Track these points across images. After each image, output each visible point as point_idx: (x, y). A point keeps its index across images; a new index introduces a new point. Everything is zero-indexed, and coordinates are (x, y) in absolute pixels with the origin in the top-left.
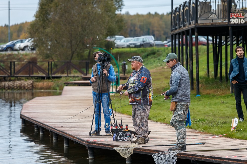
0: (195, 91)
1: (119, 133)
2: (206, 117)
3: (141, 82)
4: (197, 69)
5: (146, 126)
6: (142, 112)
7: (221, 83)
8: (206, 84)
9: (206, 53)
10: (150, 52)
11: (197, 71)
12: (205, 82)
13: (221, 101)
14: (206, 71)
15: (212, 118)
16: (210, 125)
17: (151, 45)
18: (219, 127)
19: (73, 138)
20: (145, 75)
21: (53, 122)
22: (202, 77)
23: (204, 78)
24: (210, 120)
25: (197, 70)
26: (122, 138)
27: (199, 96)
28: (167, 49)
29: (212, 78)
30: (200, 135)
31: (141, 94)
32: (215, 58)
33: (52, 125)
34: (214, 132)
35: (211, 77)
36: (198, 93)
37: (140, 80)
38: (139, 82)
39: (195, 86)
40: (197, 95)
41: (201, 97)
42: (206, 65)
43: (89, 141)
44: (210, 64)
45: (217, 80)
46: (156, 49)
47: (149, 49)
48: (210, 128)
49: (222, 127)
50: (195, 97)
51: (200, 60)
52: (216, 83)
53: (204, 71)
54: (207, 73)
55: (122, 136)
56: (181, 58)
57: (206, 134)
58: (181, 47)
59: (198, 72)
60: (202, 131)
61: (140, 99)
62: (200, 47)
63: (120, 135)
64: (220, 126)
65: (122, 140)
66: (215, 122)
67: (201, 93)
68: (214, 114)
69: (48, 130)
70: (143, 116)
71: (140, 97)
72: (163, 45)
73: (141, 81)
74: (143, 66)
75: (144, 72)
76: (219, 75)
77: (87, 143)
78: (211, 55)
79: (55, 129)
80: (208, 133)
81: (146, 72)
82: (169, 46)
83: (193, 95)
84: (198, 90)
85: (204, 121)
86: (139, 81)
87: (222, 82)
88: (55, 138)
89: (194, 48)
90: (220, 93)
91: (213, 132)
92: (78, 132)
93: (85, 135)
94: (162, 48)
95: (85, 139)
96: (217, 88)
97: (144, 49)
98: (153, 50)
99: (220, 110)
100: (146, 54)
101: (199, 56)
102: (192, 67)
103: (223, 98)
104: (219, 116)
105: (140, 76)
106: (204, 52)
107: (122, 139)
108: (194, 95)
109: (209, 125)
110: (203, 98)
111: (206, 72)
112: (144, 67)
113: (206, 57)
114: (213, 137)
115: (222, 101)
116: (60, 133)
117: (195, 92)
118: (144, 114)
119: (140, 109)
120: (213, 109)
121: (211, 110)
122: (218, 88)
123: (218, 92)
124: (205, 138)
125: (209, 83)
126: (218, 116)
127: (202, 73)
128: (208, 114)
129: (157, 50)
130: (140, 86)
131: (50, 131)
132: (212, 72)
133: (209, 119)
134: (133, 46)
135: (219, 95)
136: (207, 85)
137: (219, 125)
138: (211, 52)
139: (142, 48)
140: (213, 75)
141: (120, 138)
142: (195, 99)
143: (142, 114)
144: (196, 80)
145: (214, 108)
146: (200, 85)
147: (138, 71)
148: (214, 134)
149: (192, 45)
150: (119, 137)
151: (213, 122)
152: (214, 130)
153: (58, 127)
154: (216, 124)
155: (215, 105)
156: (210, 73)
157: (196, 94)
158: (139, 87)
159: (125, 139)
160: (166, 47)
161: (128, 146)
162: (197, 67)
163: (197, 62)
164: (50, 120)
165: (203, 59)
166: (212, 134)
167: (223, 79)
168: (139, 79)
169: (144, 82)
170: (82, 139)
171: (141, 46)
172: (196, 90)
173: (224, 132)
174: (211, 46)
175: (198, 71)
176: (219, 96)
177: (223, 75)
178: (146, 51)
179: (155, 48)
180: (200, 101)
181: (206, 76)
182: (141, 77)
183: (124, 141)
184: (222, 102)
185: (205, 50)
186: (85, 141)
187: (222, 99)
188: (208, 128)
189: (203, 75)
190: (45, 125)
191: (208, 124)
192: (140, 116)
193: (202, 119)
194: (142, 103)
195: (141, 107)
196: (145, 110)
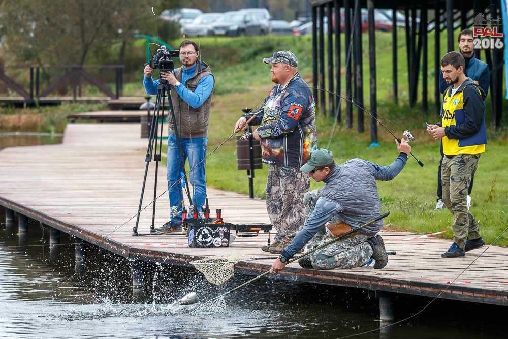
0: (366, 135)
1: (202, 229)
2: (395, 194)
3: (288, 119)
4: (371, 83)
5: (297, 213)
6: (288, 182)
7: (425, 116)
8: (391, 119)
9: (390, 48)
10: (260, 46)
11: (371, 90)
12: (389, 114)
13: (427, 158)
14: (391, 89)
15: (410, 195)
16: (407, 210)
17: (262, 31)
18: (426, 216)
19: (96, 239)
21: (48, 203)
22: (382, 103)
23: (386, 105)
24: (406, 199)
25: (373, 86)
26: (207, 240)
27: (377, 145)
28: (300, 39)
29: (405, 106)
30: (383, 233)
31: (285, 141)
32: (411, 59)
33: (47, 210)
34: (416, 228)
35: (401, 104)
36: (375, 138)
37: (287, 112)
39: (368, 125)
40: (372, 145)
41: (382, 147)
42: (391, 74)
43: (132, 247)
44: (399, 73)
45: (415, 110)
46: (273, 40)
47: (259, 39)
48: (406, 218)
49: (433, 217)
50: (367, 149)
51: (378, 63)
52: (415, 116)
53: (385, 89)
54: (392, 93)
55: (209, 235)
56: (336, 60)
57: (397, 231)
58: (334, 36)
59: (373, 91)
60: (388, 225)
61: (282, 152)
62: (379, 34)
63: (203, 233)
64: (430, 212)
65: (208, 245)
66: (416, 204)
67: (382, 139)
68: (413, 185)
69: (39, 222)
70: (290, 192)
71: (283, 148)
72: (290, 31)
73: (288, 114)
74: (296, 78)
75: (296, 95)
76: (420, 98)
77: (129, 252)
78: (402, 53)
79: (55, 220)
80: (403, 230)
81: (301, 93)
82: (303, 33)
83: (363, 143)
84: (374, 133)
85: (392, 202)
86: (284, 115)
87: (427, 114)
88: (55, 239)
89: (365, 37)
90: (423, 140)
91: (412, 227)
92: (108, 227)
93: (123, 233)
94: (289, 38)
95: (123, 243)
96: (416, 127)
97: (247, 40)
98: (267, 42)
99: (426, 177)
100: (251, 50)
101: (377, 57)
102: (361, 80)
103: (431, 151)
104: (425, 191)
105: (286, 102)
106: (385, 46)
107: (208, 243)
108: (365, 144)
109: (404, 211)
110: (385, 151)
111: (390, 92)
112: (297, 79)
113: (389, 58)
114: (414, 237)
115: (429, 157)
116: (65, 229)
117: (367, 136)
118: (293, 187)
119: (285, 176)
120: (410, 175)
121: (405, 178)
122: (419, 128)
123: (421, 138)
124: (396, 240)
125: (397, 117)
126: (422, 191)
127: (383, 95)
128: (400, 186)
129: (275, 42)
130: (286, 128)
131: (43, 224)
132: (404, 93)
133: (402, 198)
134: (223, 32)
135: (421, 143)
136: (394, 121)
137: (427, 212)
138: (402, 46)
139: (242, 38)
140: (407, 98)
141: (204, 240)
142: (367, 152)
143: (288, 188)
144: (369, 109)
145: (413, 173)
146: (379, 121)
147: (284, 88)
148: (416, 232)
149: (361, 31)
150: (201, 237)
151: (413, 204)
152: (416, 221)
153: (61, 214)
154: (420, 209)
155: (414, 167)
156: (399, 93)
157: (370, 140)
158: (282, 129)
159: (216, 241)
160: (297, 35)
161: (223, 258)
162: (373, 80)
163: (373, 69)
164: (42, 200)
165: (384, 61)
166: (411, 231)
167: (430, 108)
168: (285, 109)
169: (297, 119)
170: (118, 241)
171: (240, 32)
172: (369, 132)
173: (439, 226)
174: (402, 34)
175: (375, 89)
176: (422, 147)
177: (429, 99)
178: (251, 45)
179: (272, 37)
180: (379, 156)
181: (392, 101)
182: (289, 105)
183: (212, 246)
184: (431, 158)
185: (385, 42)
186: (125, 248)
187: (430, 154)
188: (402, 218)
189: (384, 100)
190: (31, 210)
191: (401, 208)
192: (283, 193)
193: (387, 198)
194: (285, 163)
195: (286, 170)
196: (295, 177)
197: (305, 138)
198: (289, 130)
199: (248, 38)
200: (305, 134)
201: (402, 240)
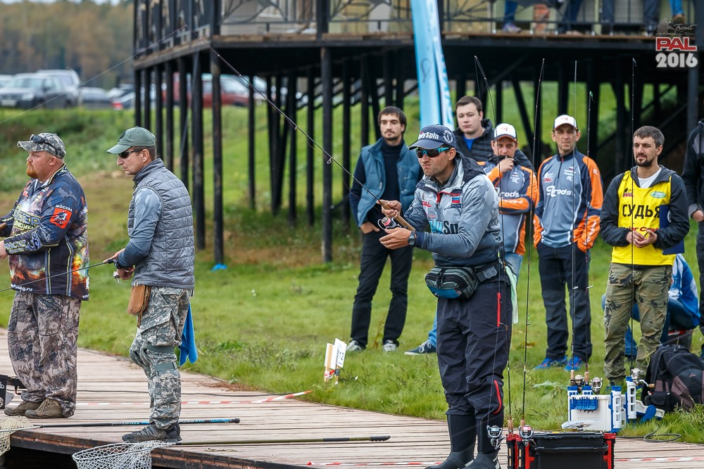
0: (209, 253)
2: (244, 337)
3: (51, 226)
4: (215, 180)
5: (63, 362)
6: (51, 318)
7: (292, 227)
8: (244, 230)
9: (246, 130)
10: (64, 124)
11: (215, 190)
12: (243, 224)
13: (291, 288)
14: (245, 187)
15: (264, 339)
16: (258, 360)
17: (69, 102)
18: (284, 369)
20: (65, 201)
22: (233, 208)
23: (239, 210)
24: (258, 344)
25: (218, 184)
27: (222, 267)
28: (121, 114)
29: (265, 213)
30: (224, 392)
31: (48, 259)
32: (275, 147)
34: (270, 385)
35: (260, 209)
36: (220, 258)
37: (49, 217)
38: (45, 225)
39: (210, 237)
40: (216, 267)
41: (229, 270)
42: (246, 168)
44: (258, 167)
45: (279, 220)
46: (83, 115)
47: (63, 114)
48: (256, 371)
49: (294, 370)
50: (209, 272)
51: (226, 152)
52: (278, 228)
53: (238, 188)
54: (248, 194)
56: (167, 147)
57: (244, 390)
58: (165, 111)
59: (218, 192)
60: (231, 382)
61: (43, 275)
62: (226, 110)
64: (290, 364)
66: (272, 353)
67: (230, 259)
68: (270, 326)
70: (54, 332)
71: (44, 269)
72: (108, 103)
73: (52, 220)
74: (63, 171)
75: (63, 193)
76: (286, 203)
78: (262, 138)
80: (252, 388)
81: (71, 192)
82: (126, 106)
83: (204, 264)
84: (219, 251)
85: (239, 349)
86: (46, 221)
87: (295, 225)
89: (208, 114)
90: (288, 262)
91: (265, 385)
94: (105, 112)
96: (279, 242)
97: (47, 115)
98: (75, 118)
99: (288, 314)
101: (224, 141)
102: (202, 175)
103: (298, 277)
104: (286, 334)
105: (49, 203)
106: (241, 127)
108: (206, 266)
109: (254, 362)
110: (234, 276)
111: (244, 193)
112: (64, 173)
113: (244, 145)
114: (266, 399)
115: (294, 285)
117: (210, 255)
118: (57, 325)
119: (46, 311)
120: (266, 311)
121: (260, 315)
122: (282, 244)
123: (284, 259)
124: (242, 402)
125: (254, 228)
126: (282, 334)
127: (234, 196)
128: (252, 326)
129: (86, 119)
130: (48, 238)
132: (264, 194)
133: (252, 343)
134: (12, 102)
135: (285, 266)
136: (249, 234)
137: (286, 364)
138: (262, 129)
139: (39, 112)
140: (269, 202)
142: (208, 277)
143: (51, 327)
144: (212, 216)
145: (270, 307)
146: (226, 234)
147: (45, 184)
148: (270, 392)
149: (201, 104)
151: (267, 351)
152: (270, 377)
154: (277, 359)
155: (274, 300)
156: (257, 195)
157: (213, 260)
158: (43, 241)
160: (119, 108)
162: (218, 176)
163: (218, 160)
165: (235, 149)
166: (263, 390)
167: (298, 215)
168: (47, 213)
169: (63, 227)
171: (36, 102)
172: (212, 249)
173: (302, 384)
174: (261, 110)
175: (221, 188)
176: (285, 271)
177: (298, 203)
178: (51, 121)
179: (81, 110)
180: (225, 284)
181: (246, 206)
182: (53, 208)
184: (297, 288)
185: (241, 121)
187: (296, 281)
188: (251, 371)
189: (237, 203)
191: (250, 357)
192: (44, 333)
193: (232, 342)
194: (48, 290)
195: (47, 301)
196: (60, 311)
197: (74, 255)
198: (52, 242)
199: (48, 111)
200: (76, 250)
201: (249, 402)
